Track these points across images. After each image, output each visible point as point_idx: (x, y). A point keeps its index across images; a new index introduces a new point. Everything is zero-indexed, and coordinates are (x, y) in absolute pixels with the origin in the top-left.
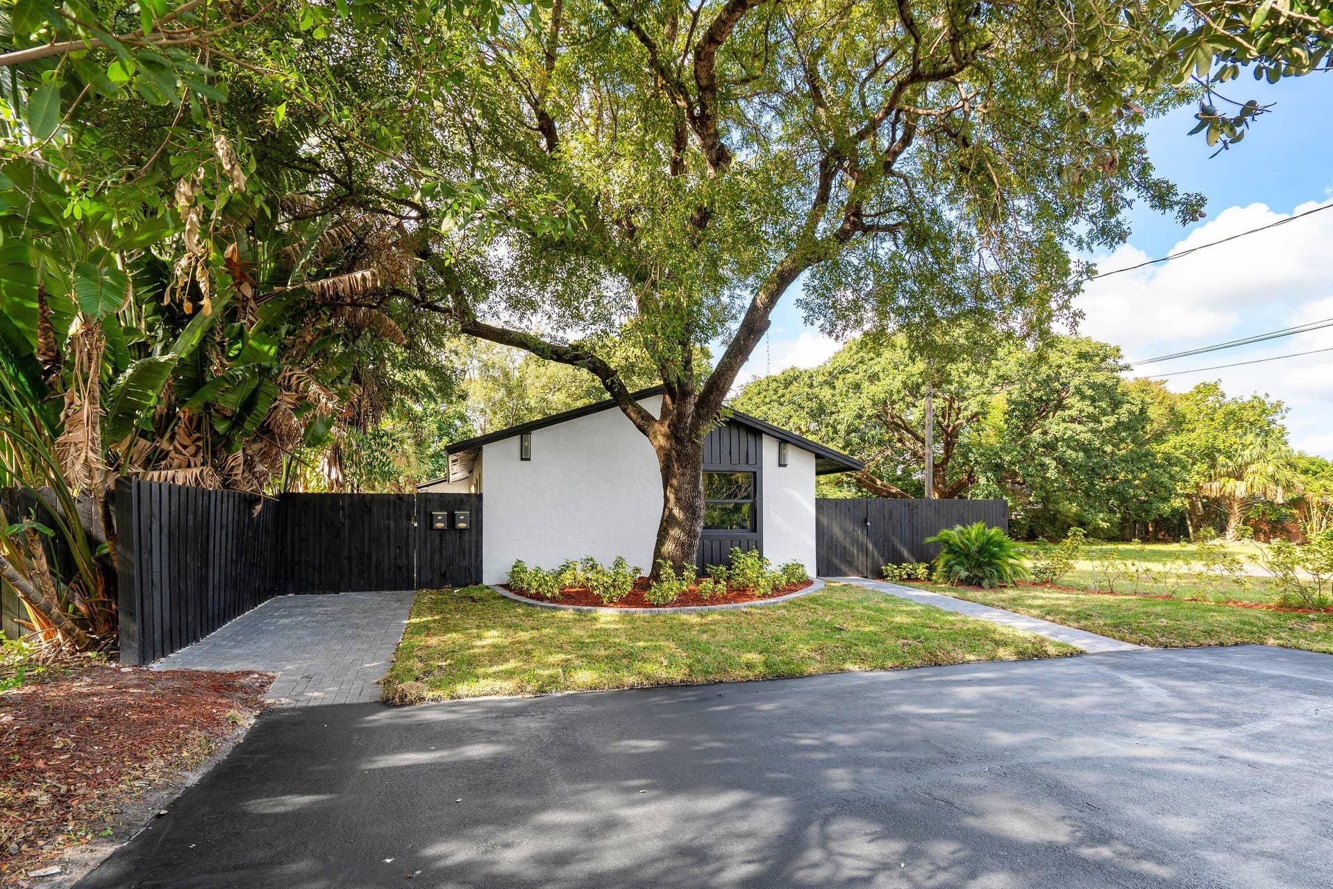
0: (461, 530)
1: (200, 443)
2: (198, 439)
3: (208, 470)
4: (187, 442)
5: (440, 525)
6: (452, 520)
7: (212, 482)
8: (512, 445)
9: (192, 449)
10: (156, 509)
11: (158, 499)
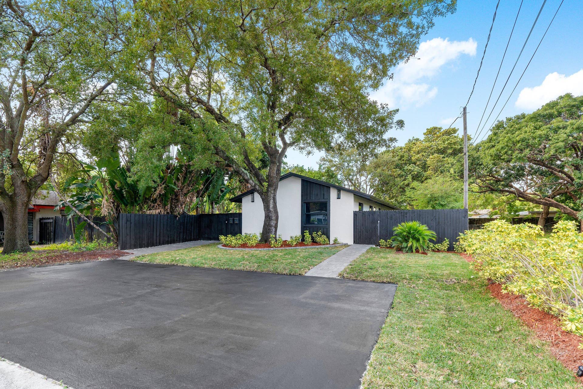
0: (236, 224)
2: (162, 203)
3: (163, 210)
4: (160, 203)
5: (231, 222)
6: (234, 220)
7: (163, 212)
8: (249, 197)
9: (161, 205)
10: (129, 219)
11: (130, 217)
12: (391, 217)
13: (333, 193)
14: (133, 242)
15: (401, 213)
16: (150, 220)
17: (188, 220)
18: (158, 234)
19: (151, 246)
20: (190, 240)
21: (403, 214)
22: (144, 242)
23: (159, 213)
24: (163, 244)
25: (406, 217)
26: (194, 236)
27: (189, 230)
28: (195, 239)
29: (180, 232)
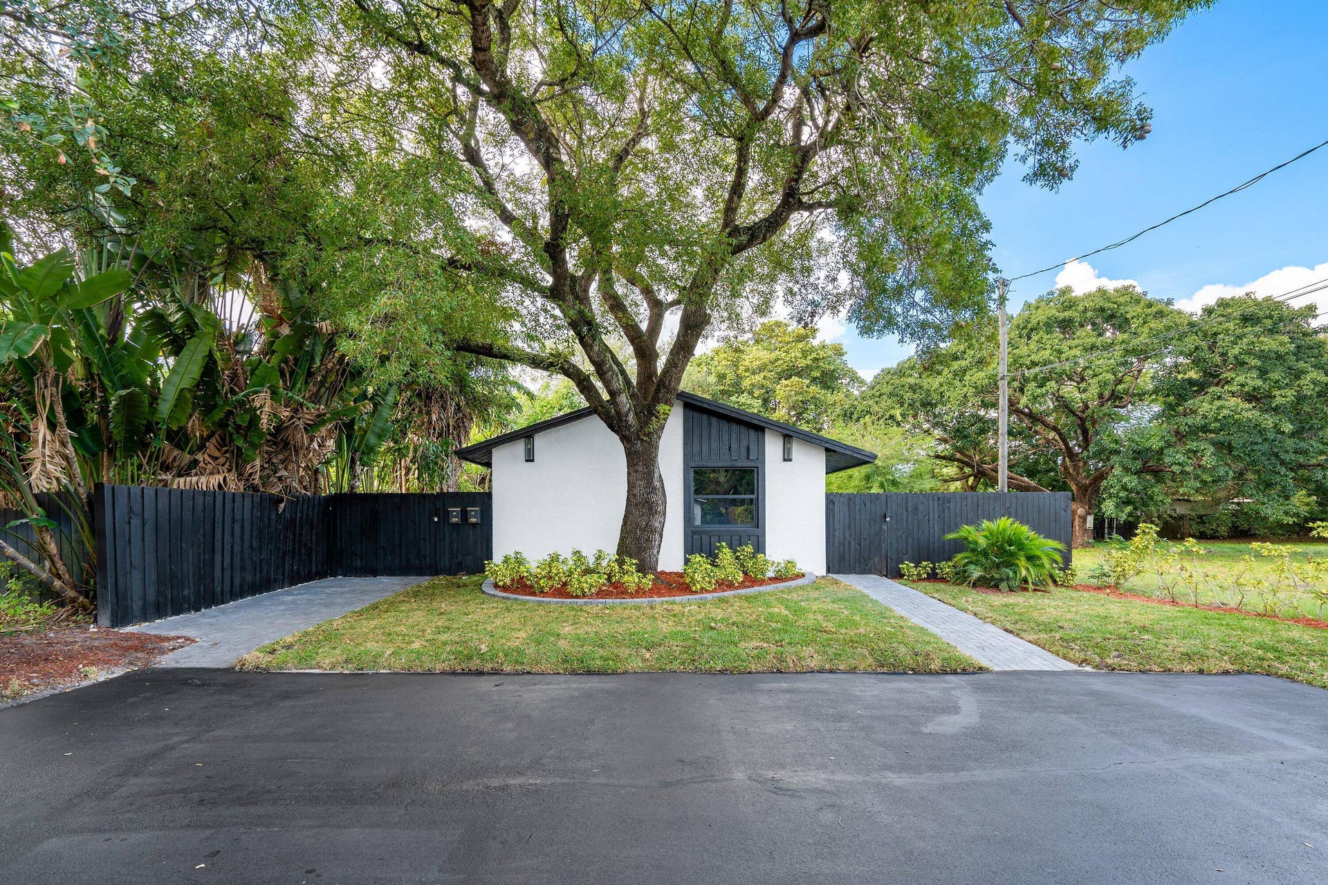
0: (474, 525)
1: (228, 455)
2: (226, 452)
3: (232, 477)
4: (217, 454)
5: (455, 520)
6: (464, 515)
7: (234, 485)
8: (519, 447)
9: (222, 460)
10: (137, 507)
11: (139, 500)
12: (916, 509)
13: (773, 447)
14: (152, 596)
15: (939, 499)
16: (204, 511)
17: (305, 512)
18: (227, 561)
19: (208, 606)
20: (309, 578)
21: (941, 502)
22: (186, 592)
23: (220, 485)
24: (242, 595)
25: (949, 508)
26: (317, 565)
27: (306, 545)
28: (321, 575)
29: (285, 552)
